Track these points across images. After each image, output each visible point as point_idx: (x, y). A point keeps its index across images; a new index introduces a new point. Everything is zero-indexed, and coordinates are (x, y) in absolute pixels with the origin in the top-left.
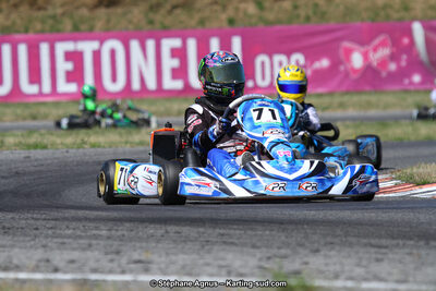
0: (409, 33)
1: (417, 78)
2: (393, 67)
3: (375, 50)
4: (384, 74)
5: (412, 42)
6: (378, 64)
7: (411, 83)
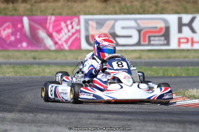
0: (21, 22)
1: (25, 44)
2: (12, 38)
3: (4, 30)
4: (8, 42)
5: (23, 27)
6: (6, 37)
7: (22, 47)
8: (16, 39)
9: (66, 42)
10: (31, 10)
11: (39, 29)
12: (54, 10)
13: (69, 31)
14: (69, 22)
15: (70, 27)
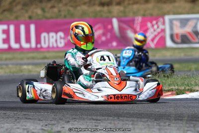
0: (111, 23)
1: (115, 44)
3: (96, 31)
4: (100, 42)
7: (112, 46)
8: (107, 39)
9: (153, 40)
10: (124, 12)
11: (127, 29)
12: (145, 11)
13: (154, 30)
14: (154, 22)
15: (156, 27)
